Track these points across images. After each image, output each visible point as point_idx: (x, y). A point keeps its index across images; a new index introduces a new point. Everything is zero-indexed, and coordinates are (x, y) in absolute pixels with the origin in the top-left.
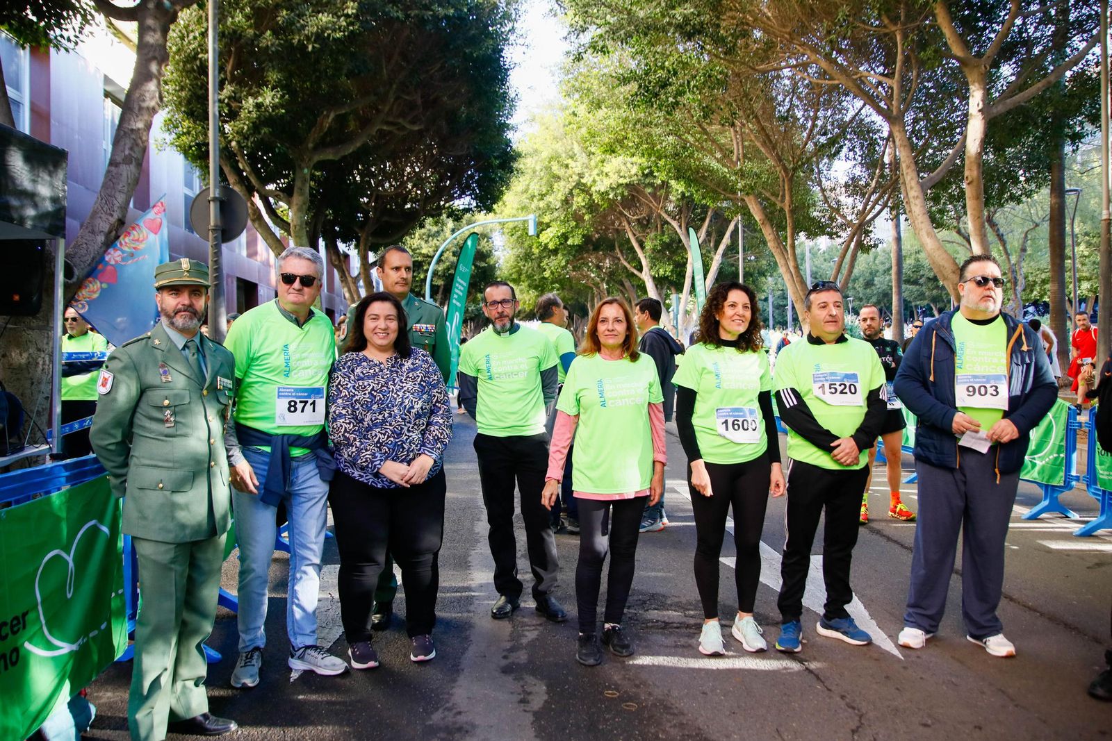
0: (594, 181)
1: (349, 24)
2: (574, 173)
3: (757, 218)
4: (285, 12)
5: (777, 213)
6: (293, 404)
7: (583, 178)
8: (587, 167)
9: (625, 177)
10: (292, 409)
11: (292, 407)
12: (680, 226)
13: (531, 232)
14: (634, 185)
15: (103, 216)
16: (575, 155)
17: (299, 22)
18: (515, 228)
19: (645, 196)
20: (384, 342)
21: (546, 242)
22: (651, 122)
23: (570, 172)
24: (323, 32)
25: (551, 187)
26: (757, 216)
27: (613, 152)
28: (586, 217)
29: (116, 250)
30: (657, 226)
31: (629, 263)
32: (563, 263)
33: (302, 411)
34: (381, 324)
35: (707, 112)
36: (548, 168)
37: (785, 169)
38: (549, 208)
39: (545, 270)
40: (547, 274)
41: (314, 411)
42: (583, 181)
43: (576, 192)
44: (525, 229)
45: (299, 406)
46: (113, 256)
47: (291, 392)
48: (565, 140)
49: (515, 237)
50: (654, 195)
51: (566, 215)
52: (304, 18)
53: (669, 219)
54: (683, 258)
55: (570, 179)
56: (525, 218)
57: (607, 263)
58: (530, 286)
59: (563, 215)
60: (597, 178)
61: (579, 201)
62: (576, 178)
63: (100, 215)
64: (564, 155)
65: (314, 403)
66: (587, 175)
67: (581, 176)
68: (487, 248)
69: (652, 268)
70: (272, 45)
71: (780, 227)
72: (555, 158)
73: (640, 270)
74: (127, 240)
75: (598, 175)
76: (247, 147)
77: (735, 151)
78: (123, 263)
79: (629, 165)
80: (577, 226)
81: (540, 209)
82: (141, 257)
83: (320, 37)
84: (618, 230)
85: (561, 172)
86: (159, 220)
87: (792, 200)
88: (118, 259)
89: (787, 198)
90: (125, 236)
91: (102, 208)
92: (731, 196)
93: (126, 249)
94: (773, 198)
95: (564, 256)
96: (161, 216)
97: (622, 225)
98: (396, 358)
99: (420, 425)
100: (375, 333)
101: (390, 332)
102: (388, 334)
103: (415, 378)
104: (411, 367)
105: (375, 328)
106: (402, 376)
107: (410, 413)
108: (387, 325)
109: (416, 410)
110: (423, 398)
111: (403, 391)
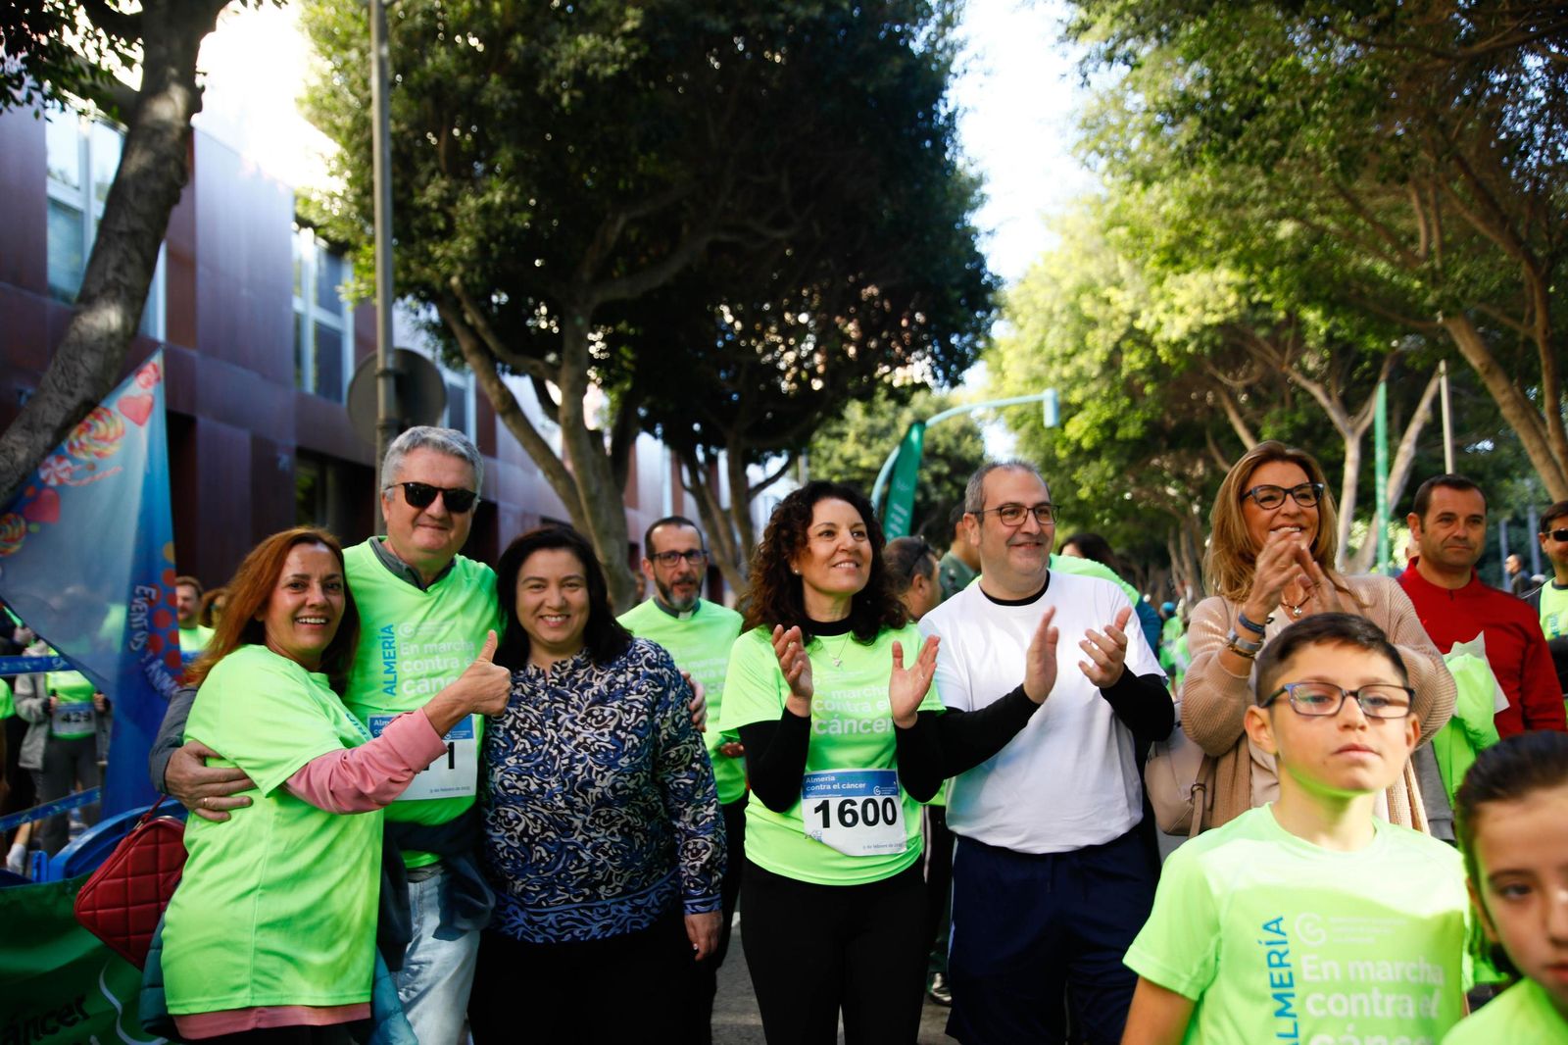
0: (1159, 324)
1: (630, 50)
2: (1121, 312)
3: (1475, 363)
5: (1520, 349)
7: (1137, 319)
8: (1144, 300)
9: (1215, 312)
12: (1329, 396)
13: (1049, 419)
14: (1233, 324)
15: (56, 397)
16: (1123, 280)
17: (546, 55)
18: (1021, 415)
19: (1256, 343)
20: (558, 635)
21: (1077, 436)
22: (1244, 199)
23: (1113, 310)
24: (586, 67)
25: (1082, 339)
26: (1475, 361)
28: (1148, 389)
29: (61, 458)
30: (1284, 399)
32: (1111, 472)
34: (552, 597)
35: (1350, 161)
36: (1074, 307)
37: (1532, 260)
38: (1080, 378)
39: (1080, 487)
40: (1084, 493)
41: (452, 765)
42: (1139, 325)
43: (1127, 344)
44: (1040, 416)
46: (54, 472)
48: (1103, 256)
49: (1025, 429)
50: (1278, 345)
51: (1111, 387)
52: (556, 46)
53: (1304, 383)
55: (1115, 324)
56: (1039, 397)
57: (1200, 469)
59: (1107, 389)
60: (1164, 318)
61: (1133, 360)
62: (1125, 320)
64: (1101, 283)
66: (1144, 314)
67: (1134, 316)
68: (972, 452)
72: (1088, 287)
74: (84, 438)
75: (1166, 311)
76: (475, 285)
77: (1423, 238)
78: (72, 484)
79: (1222, 289)
80: (1133, 406)
81: (1063, 380)
82: (110, 470)
83: (579, 77)
84: (1212, 410)
85: (1099, 312)
86: (148, 399)
87: (1550, 321)
88: (64, 476)
89: (1539, 316)
90: (81, 431)
91: (54, 382)
92: (1419, 325)
93: (82, 456)
94: (1508, 322)
95: (1111, 459)
96: (151, 390)
97: (1217, 399)
98: (577, 666)
99: (612, 818)
100: (541, 617)
101: (571, 612)
102: (568, 616)
103: (604, 718)
104: (605, 689)
105: (541, 605)
106: (578, 708)
107: (586, 793)
108: (564, 598)
109: (599, 790)
110: (617, 766)
111: (574, 743)
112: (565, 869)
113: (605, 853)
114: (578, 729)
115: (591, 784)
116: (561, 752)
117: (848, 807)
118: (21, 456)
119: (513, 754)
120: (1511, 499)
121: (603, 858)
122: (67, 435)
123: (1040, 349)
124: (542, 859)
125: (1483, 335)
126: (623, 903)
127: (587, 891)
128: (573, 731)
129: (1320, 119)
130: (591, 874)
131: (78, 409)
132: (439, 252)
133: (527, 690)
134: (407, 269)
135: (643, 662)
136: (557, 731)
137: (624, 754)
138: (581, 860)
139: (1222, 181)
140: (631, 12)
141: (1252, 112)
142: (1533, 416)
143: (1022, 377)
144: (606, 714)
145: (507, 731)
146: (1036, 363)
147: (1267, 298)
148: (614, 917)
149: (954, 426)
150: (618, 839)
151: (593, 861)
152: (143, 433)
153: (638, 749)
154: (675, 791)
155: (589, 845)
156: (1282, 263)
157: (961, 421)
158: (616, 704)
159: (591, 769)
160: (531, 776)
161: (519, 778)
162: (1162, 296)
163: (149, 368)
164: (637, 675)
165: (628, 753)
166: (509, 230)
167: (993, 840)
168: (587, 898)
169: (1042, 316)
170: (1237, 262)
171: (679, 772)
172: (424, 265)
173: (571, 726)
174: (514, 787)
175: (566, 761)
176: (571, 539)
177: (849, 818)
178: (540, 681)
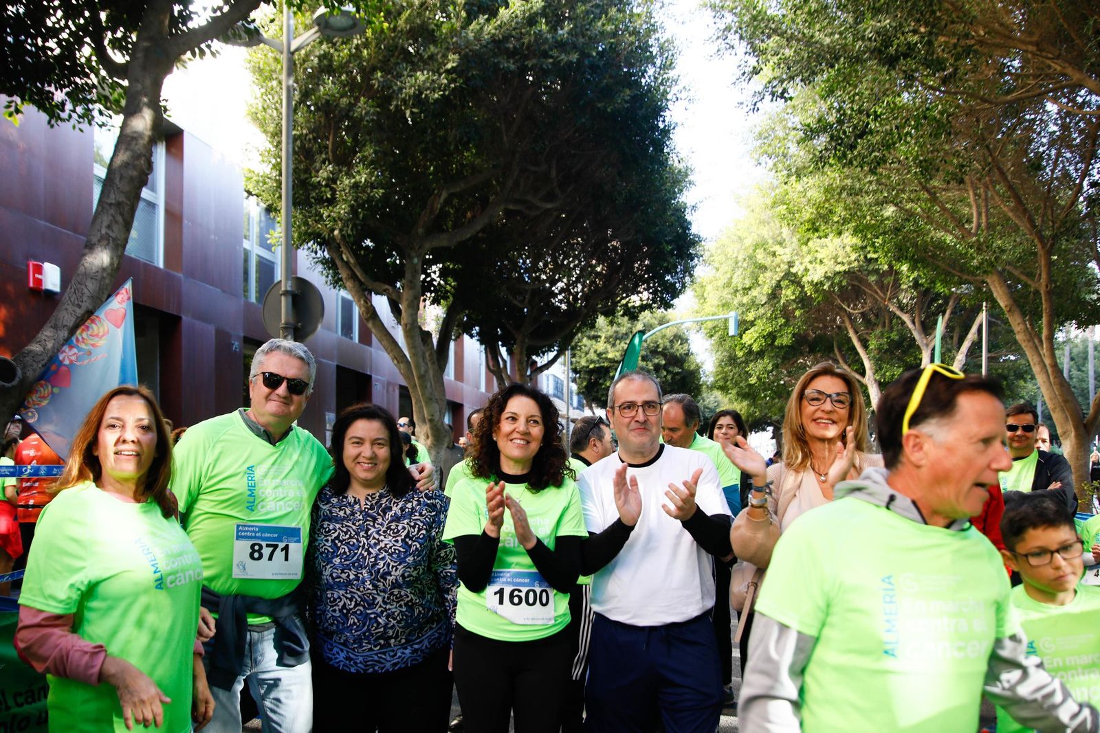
0: (807, 270)
1: (450, 83)
2: (783, 262)
3: (1002, 304)
4: (379, 74)
5: (1031, 296)
6: (257, 548)
7: (793, 266)
8: (797, 254)
9: (843, 264)
10: (256, 555)
11: (256, 553)
12: (914, 322)
13: (732, 332)
14: (854, 273)
15: (70, 308)
16: (784, 240)
17: (396, 85)
18: (714, 328)
19: (869, 286)
20: (369, 475)
21: (749, 343)
22: (861, 190)
23: (777, 260)
24: (421, 93)
25: (757, 278)
26: (1002, 303)
27: (817, 230)
28: (797, 313)
29: (71, 347)
30: (885, 322)
31: (849, 366)
32: (770, 368)
33: (270, 558)
34: (366, 450)
35: (927, 168)
36: (752, 258)
37: (1041, 239)
38: (753, 304)
39: (751, 376)
40: (753, 380)
41: (286, 559)
42: (793, 270)
43: (783, 284)
44: (726, 328)
45: (266, 551)
46: (68, 355)
47: (256, 532)
48: (772, 224)
49: (716, 337)
50: (883, 287)
51: (773, 311)
52: (403, 78)
53: (898, 313)
54: (916, 358)
55: (778, 269)
56: (726, 316)
58: (738, 394)
59: (770, 312)
60: (809, 266)
61: (788, 294)
62: (784, 267)
63: (66, 306)
64: (770, 241)
65: (286, 549)
66: (797, 263)
67: (791, 264)
68: (682, 351)
69: (877, 371)
70: (367, 113)
71: (1035, 315)
72: (761, 245)
73: (863, 374)
74: (84, 335)
75: (811, 262)
76: (349, 236)
77: (975, 220)
78: (78, 363)
79: (848, 249)
80: (786, 324)
81: (743, 305)
82: (99, 356)
83: (418, 99)
84: (839, 327)
85: (767, 261)
86: (123, 311)
87: (1051, 280)
88: (73, 358)
89: (1044, 276)
90: (83, 330)
91: (70, 298)
92: (969, 278)
93: (83, 346)
94: (1023, 278)
95: (771, 358)
96: (124, 305)
97: (843, 322)
98: (381, 496)
99: (401, 596)
100: (359, 463)
101: (378, 462)
102: (376, 464)
103: (398, 531)
104: (399, 513)
105: (359, 455)
106: (382, 525)
107: (385, 580)
108: (373, 452)
109: (393, 577)
110: (406, 562)
111: (378, 547)
112: (369, 630)
113: (395, 619)
114: (382, 538)
115: (389, 573)
116: (370, 553)
117: (516, 593)
118: (50, 345)
119: (337, 556)
120: (1024, 393)
121: (393, 622)
122: (75, 333)
123: (728, 284)
124: (354, 623)
125: (1009, 286)
126: (406, 648)
127: (382, 642)
128: (378, 540)
129: (909, 139)
130: (385, 632)
131: (83, 315)
132: (326, 214)
133: (348, 512)
134: (306, 224)
135: (423, 494)
136: (367, 539)
137: (410, 555)
138: (379, 623)
139: (847, 177)
140: (451, 56)
141: (863, 133)
142: (1036, 341)
143: (716, 302)
144: (400, 528)
145: (333, 541)
146: (726, 294)
147: (875, 256)
148: (400, 657)
149: (669, 333)
150: (404, 609)
151: (387, 624)
152: (120, 333)
153: (419, 552)
154: (445, 577)
155: (385, 613)
156: (884, 233)
157: (675, 330)
158: (405, 522)
159: (389, 564)
160: (350, 570)
161: (343, 572)
162: (809, 252)
163: (123, 291)
164: (419, 503)
165: (413, 554)
166: (370, 200)
167: (614, 617)
168: (382, 647)
169: (730, 262)
170: (856, 231)
171: (446, 565)
172: (317, 222)
173: (377, 536)
174: (340, 577)
175: (373, 560)
176: (382, 414)
177: (516, 600)
178: (357, 507)
